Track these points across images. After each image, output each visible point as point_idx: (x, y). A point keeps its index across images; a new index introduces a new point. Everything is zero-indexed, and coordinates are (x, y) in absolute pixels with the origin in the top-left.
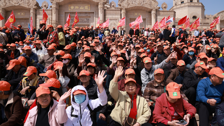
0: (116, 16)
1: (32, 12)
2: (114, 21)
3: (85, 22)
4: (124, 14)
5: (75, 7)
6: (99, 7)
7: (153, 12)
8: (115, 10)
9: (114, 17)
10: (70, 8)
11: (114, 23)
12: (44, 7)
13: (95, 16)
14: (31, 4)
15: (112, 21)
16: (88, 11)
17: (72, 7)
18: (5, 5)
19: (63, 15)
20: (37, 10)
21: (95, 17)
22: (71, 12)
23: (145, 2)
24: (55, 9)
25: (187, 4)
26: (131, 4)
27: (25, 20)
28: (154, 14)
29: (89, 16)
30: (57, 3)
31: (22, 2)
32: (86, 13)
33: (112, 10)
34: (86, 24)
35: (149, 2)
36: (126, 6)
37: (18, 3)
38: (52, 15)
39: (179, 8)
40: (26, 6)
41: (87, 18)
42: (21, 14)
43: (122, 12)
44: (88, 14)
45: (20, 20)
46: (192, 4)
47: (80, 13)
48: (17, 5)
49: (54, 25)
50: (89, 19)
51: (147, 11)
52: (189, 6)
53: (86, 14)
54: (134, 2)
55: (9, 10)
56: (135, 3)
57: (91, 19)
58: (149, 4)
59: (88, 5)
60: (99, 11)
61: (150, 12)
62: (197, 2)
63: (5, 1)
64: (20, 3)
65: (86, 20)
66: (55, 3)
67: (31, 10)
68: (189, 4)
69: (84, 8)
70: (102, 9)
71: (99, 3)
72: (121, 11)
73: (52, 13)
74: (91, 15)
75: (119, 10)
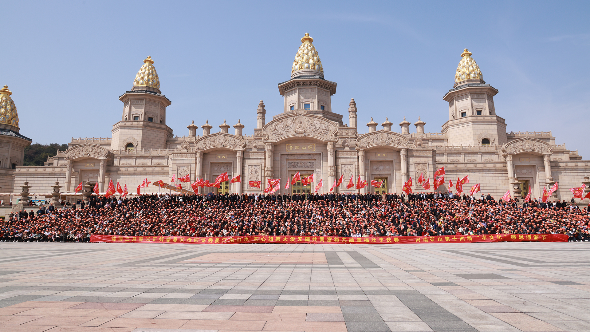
0: (352, 160)
1: (239, 156)
2: (349, 166)
3: (308, 166)
4: (362, 156)
5: (295, 148)
6: (328, 147)
7: (402, 153)
8: (350, 152)
9: (349, 160)
10: (289, 149)
11: (348, 169)
12: (254, 148)
13: (322, 159)
14: (238, 146)
15: (346, 166)
16: (312, 153)
17: (291, 148)
18: (205, 147)
19: (278, 158)
20: (245, 152)
21: (322, 161)
22: (290, 153)
23: (390, 140)
24: (269, 151)
25: (470, 118)
26: (372, 143)
27: (226, 165)
28: (404, 156)
29: (313, 159)
30: (272, 144)
31: (226, 143)
32: (309, 154)
33: (345, 152)
34: (310, 169)
35: (395, 140)
36: (365, 146)
37: (222, 144)
38: (265, 159)
39: (458, 124)
40: (231, 148)
41: (311, 161)
42: (221, 157)
43: (359, 154)
44: (312, 156)
45: (218, 164)
46: (480, 118)
47: (302, 154)
48: (220, 147)
49: (269, 173)
50: (313, 163)
51: (394, 150)
52: (473, 122)
53: (310, 156)
54: (375, 141)
55: (207, 152)
56: (377, 142)
57: (316, 163)
58: (396, 142)
59: (312, 144)
60: (329, 153)
61: (399, 151)
62: (490, 113)
63: (205, 142)
64: (224, 144)
65: (309, 164)
66: (270, 144)
67: (237, 154)
68: (474, 118)
69: (307, 148)
70: (332, 150)
71: (329, 143)
72: (358, 152)
73: (265, 157)
74: (316, 157)
75: (355, 152)
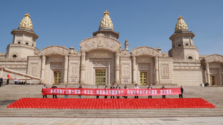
0: (129, 62)
3: (104, 65)
5: (97, 55)
8: (127, 57)
9: (126, 62)
11: (126, 67)
12: (74, 54)
13: (112, 61)
14: (66, 53)
15: (125, 65)
16: (106, 58)
17: (95, 55)
18: (47, 53)
19: (88, 60)
20: (70, 56)
22: (94, 58)
23: (149, 52)
24: (83, 56)
26: (139, 53)
27: (59, 63)
28: (157, 60)
30: (85, 52)
31: (59, 51)
32: (105, 59)
33: (125, 57)
34: (105, 67)
36: (136, 55)
40: (62, 54)
41: (106, 62)
42: (56, 59)
43: (133, 59)
44: (107, 60)
46: (187, 47)
47: (101, 59)
48: (55, 53)
49: (82, 68)
51: (151, 57)
52: (184, 49)
55: (48, 56)
56: (142, 52)
57: (109, 63)
59: (107, 53)
60: (116, 58)
63: (47, 51)
67: (65, 57)
68: (185, 47)
69: (104, 55)
70: (118, 56)
74: (109, 60)
75: (130, 57)
